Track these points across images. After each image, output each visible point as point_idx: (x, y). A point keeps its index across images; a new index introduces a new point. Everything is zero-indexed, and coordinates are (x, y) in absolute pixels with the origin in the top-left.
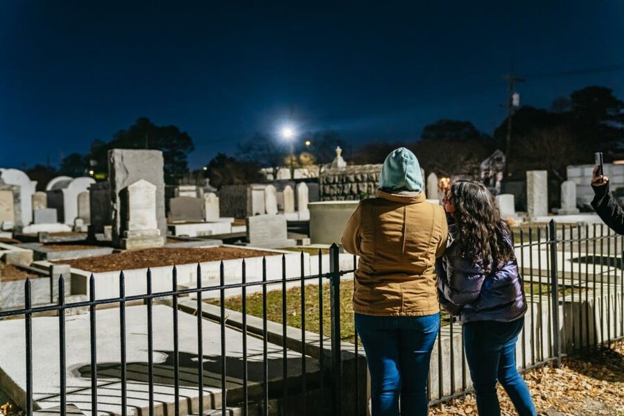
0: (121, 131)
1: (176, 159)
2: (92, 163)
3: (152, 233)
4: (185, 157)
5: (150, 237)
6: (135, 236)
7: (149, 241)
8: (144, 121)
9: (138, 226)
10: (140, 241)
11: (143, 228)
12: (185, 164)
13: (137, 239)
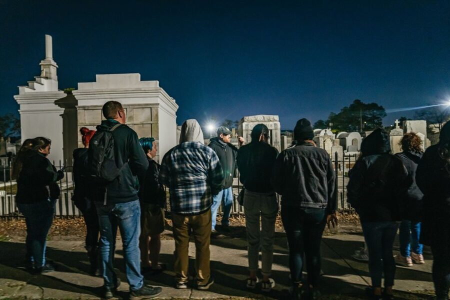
0: (345, 107)
1: (376, 121)
2: (331, 124)
4: (381, 120)
8: (357, 102)
12: (381, 123)
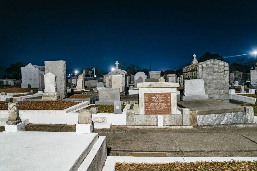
3: (52, 94)
5: (51, 96)
6: (46, 95)
7: (51, 97)
9: (48, 91)
10: (47, 97)
11: (50, 92)
13: (46, 96)
